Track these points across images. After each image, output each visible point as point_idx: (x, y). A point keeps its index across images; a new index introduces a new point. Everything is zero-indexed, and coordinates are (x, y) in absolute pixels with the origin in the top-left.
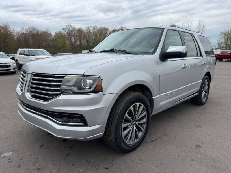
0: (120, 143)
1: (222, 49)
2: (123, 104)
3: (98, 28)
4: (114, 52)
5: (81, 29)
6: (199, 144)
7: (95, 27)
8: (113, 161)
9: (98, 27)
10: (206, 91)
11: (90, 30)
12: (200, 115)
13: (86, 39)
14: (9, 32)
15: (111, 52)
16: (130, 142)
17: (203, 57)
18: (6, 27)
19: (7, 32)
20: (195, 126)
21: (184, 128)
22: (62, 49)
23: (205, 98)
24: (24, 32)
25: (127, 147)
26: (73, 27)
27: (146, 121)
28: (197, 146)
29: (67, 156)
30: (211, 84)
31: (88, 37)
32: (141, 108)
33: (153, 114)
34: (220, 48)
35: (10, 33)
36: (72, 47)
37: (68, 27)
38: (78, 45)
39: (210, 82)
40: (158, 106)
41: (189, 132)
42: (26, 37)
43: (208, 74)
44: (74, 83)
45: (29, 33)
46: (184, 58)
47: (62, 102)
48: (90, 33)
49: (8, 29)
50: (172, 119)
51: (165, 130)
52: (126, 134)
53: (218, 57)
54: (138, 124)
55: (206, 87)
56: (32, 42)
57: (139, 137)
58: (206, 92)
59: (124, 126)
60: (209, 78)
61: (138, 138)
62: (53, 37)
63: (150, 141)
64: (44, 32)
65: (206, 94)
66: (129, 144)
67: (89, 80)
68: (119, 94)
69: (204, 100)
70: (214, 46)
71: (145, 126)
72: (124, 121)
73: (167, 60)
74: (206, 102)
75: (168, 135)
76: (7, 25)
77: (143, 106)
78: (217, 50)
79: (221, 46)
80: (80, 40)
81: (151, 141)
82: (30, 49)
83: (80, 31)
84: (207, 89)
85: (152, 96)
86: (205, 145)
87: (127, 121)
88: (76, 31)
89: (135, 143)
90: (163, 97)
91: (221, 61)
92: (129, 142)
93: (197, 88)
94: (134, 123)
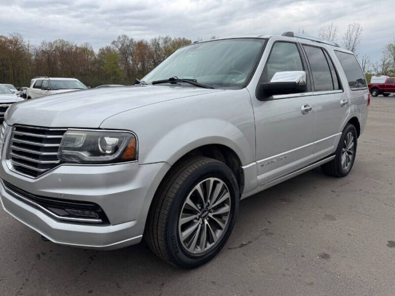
0: (176, 253)
1: (389, 76)
2: (181, 182)
3: (173, 41)
4: (175, 83)
5: (144, 42)
6: (326, 252)
7: (168, 39)
8: (163, 284)
9: (173, 39)
10: (350, 151)
11: (158, 44)
12: (337, 196)
13: (153, 60)
14: (21, 49)
15: (169, 84)
16: (198, 248)
17: (343, 92)
18: (17, 41)
19: (18, 49)
20: (324, 217)
21: (303, 221)
22: (112, 78)
23: (349, 164)
24: (46, 49)
25: (189, 259)
26: (130, 39)
27: (229, 210)
28: (321, 256)
29: (81, 274)
30: (359, 140)
31: (155, 56)
32: (219, 187)
33: (244, 196)
34: (385, 74)
35: (23, 50)
36: (128, 75)
37: (122, 39)
38: (139, 71)
39: (358, 137)
40: (254, 182)
41: (311, 228)
42: (51, 56)
43: (354, 122)
44: (82, 145)
45: (55, 50)
46: (306, 94)
47: (60, 180)
48: (160, 49)
49: (19, 44)
50: (284, 203)
51: (268, 224)
52: (188, 235)
53: (382, 88)
54: (213, 216)
55: (351, 145)
56: (60, 65)
57: (216, 240)
58: (349, 153)
59: (183, 221)
60: (355, 129)
61: (214, 242)
62: (97, 57)
63: (238, 246)
64: (80, 48)
65: (350, 157)
66: (195, 252)
67: (111, 137)
68: (172, 164)
69: (346, 168)
70: (375, 69)
71: (226, 219)
72: (183, 212)
73: (271, 98)
74: (349, 171)
75: (272, 234)
76: (18, 37)
77: (222, 183)
78: (379, 78)
79: (387, 70)
80: (143, 62)
81: (240, 245)
82: (51, 79)
83: (141, 46)
84: (352, 148)
85: (240, 164)
86: (338, 254)
87: (189, 211)
88: (136, 45)
89: (207, 250)
90: (263, 166)
91: (386, 95)
92: (194, 250)
93: (333, 148)
94: (206, 215)
